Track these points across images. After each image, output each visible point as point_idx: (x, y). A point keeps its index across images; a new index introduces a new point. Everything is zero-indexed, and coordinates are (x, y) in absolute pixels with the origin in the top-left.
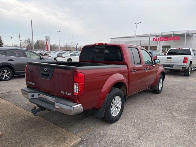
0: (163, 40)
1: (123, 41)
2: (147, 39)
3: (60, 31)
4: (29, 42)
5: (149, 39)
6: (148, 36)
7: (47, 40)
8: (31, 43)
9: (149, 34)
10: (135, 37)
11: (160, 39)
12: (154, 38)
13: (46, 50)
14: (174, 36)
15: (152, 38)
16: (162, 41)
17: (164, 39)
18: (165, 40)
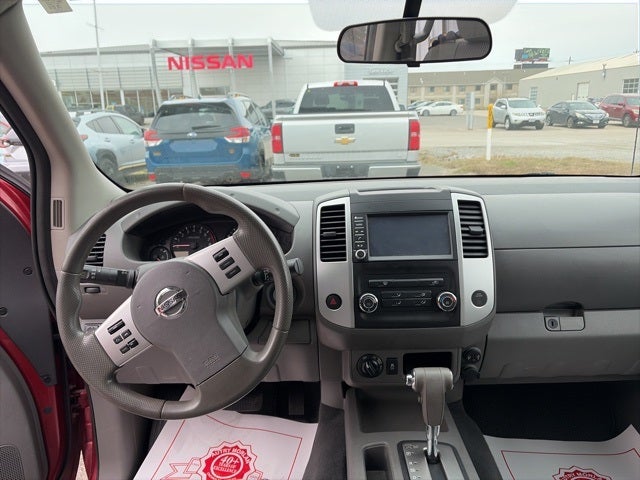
0: (203, 67)
1: (73, 67)
2: (144, 61)
5: (154, 62)
6: (148, 52)
9: (151, 44)
10: (95, 53)
11: (194, 61)
12: (171, 60)
14: (234, 53)
15: (162, 60)
16: (200, 71)
17: (207, 64)
18: (209, 68)
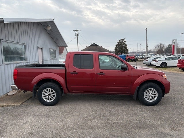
3: (182, 33)
4: (161, 46)
7: (174, 43)
8: (162, 47)
13: (172, 54)
